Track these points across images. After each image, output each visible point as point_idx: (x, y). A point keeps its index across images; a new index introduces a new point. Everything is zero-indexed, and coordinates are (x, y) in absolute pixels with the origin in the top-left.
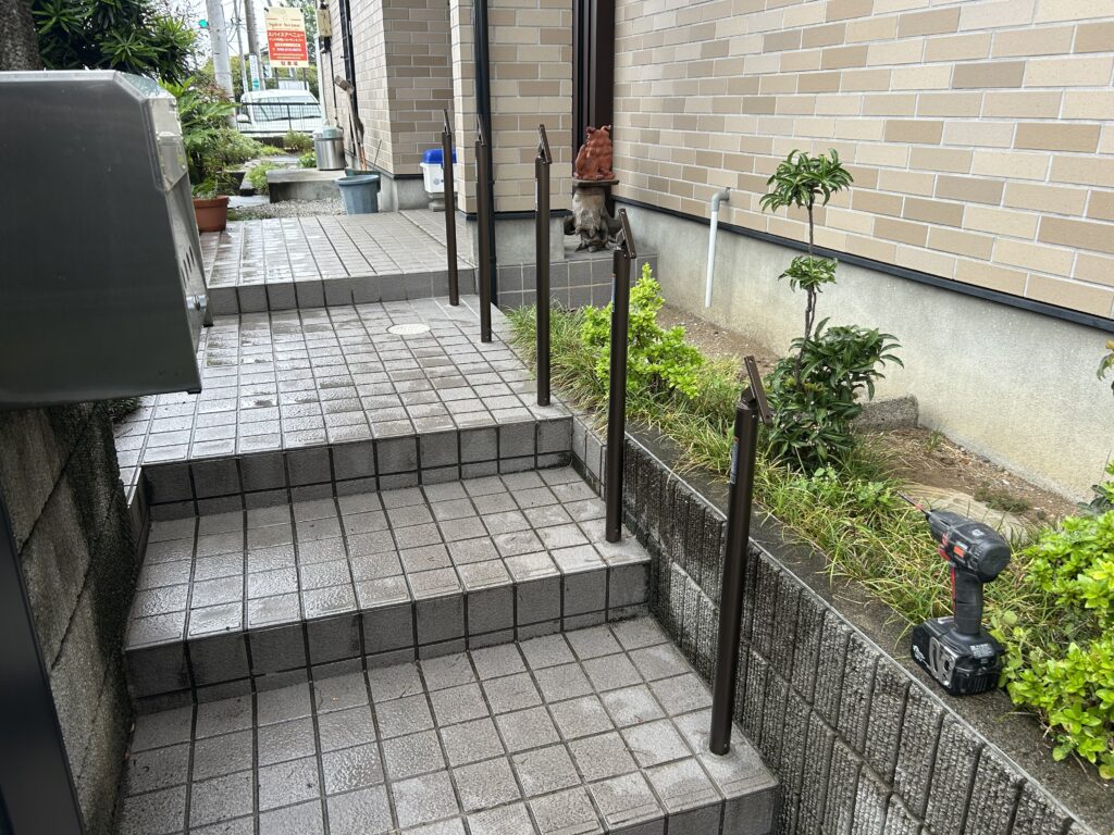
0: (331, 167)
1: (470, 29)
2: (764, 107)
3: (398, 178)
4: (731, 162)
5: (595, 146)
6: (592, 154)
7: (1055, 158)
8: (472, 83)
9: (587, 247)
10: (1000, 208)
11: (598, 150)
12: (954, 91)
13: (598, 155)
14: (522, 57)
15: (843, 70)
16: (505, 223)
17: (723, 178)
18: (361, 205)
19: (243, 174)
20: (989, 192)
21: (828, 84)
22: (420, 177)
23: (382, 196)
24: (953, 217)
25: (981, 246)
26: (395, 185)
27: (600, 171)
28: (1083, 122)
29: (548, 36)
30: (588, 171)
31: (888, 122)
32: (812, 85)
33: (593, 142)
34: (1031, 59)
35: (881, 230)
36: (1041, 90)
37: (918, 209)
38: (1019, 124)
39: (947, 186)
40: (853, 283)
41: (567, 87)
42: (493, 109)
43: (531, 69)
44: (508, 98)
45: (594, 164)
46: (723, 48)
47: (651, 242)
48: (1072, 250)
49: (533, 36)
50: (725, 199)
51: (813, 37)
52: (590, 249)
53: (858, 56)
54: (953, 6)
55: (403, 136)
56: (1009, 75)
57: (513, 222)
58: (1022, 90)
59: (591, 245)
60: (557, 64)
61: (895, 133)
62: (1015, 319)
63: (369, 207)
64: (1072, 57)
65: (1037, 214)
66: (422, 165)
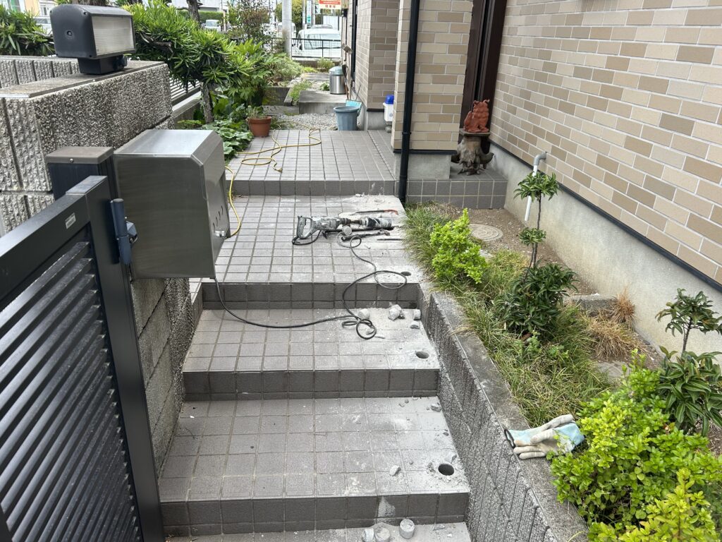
0: (338, 92)
1: (406, 44)
2: (569, 109)
3: (369, 110)
4: (550, 137)
5: (478, 112)
6: (475, 117)
7: (701, 181)
8: (404, 74)
9: (465, 171)
10: (672, 202)
11: (479, 115)
12: (659, 128)
13: (479, 118)
14: (435, 61)
15: (610, 99)
16: (415, 155)
17: (544, 146)
18: (346, 125)
19: (288, 89)
20: (668, 191)
21: (602, 105)
22: (382, 111)
23: (359, 119)
24: (650, 201)
25: (660, 222)
26: (367, 114)
27: (479, 127)
28: (716, 165)
29: (453, 49)
30: (471, 127)
31: (628, 136)
32: (593, 103)
33: (476, 110)
34: (698, 121)
35: (617, 198)
36: (700, 140)
37: (634, 191)
38: (687, 157)
39: (650, 183)
40: (600, 225)
41: (461, 79)
42: (415, 90)
43: (440, 68)
44: (424, 84)
45: (475, 124)
46: (553, 67)
47: (506, 172)
48: (701, 236)
49: (444, 49)
50: (544, 158)
51: (599, 75)
52: (467, 173)
53: (617, 93)
54: (665, 78)
55: (375, 86)
56: (686, 127)
57: (420, 155)
58: (691, 138)
59: (467, 171)
60: (456, 65)
61: (631, 144)
62: (672, 268)
63: (351, 126)
64: (716, 125)
65: (688, 210)
66: (384, 104)
